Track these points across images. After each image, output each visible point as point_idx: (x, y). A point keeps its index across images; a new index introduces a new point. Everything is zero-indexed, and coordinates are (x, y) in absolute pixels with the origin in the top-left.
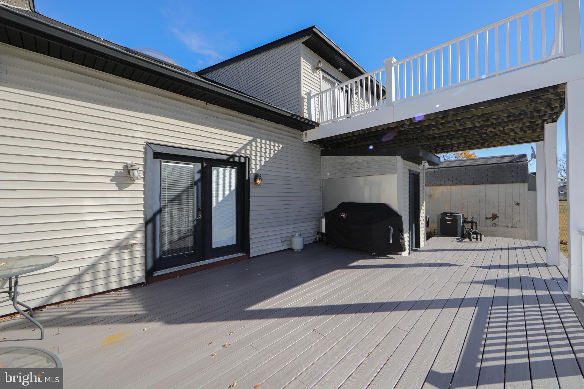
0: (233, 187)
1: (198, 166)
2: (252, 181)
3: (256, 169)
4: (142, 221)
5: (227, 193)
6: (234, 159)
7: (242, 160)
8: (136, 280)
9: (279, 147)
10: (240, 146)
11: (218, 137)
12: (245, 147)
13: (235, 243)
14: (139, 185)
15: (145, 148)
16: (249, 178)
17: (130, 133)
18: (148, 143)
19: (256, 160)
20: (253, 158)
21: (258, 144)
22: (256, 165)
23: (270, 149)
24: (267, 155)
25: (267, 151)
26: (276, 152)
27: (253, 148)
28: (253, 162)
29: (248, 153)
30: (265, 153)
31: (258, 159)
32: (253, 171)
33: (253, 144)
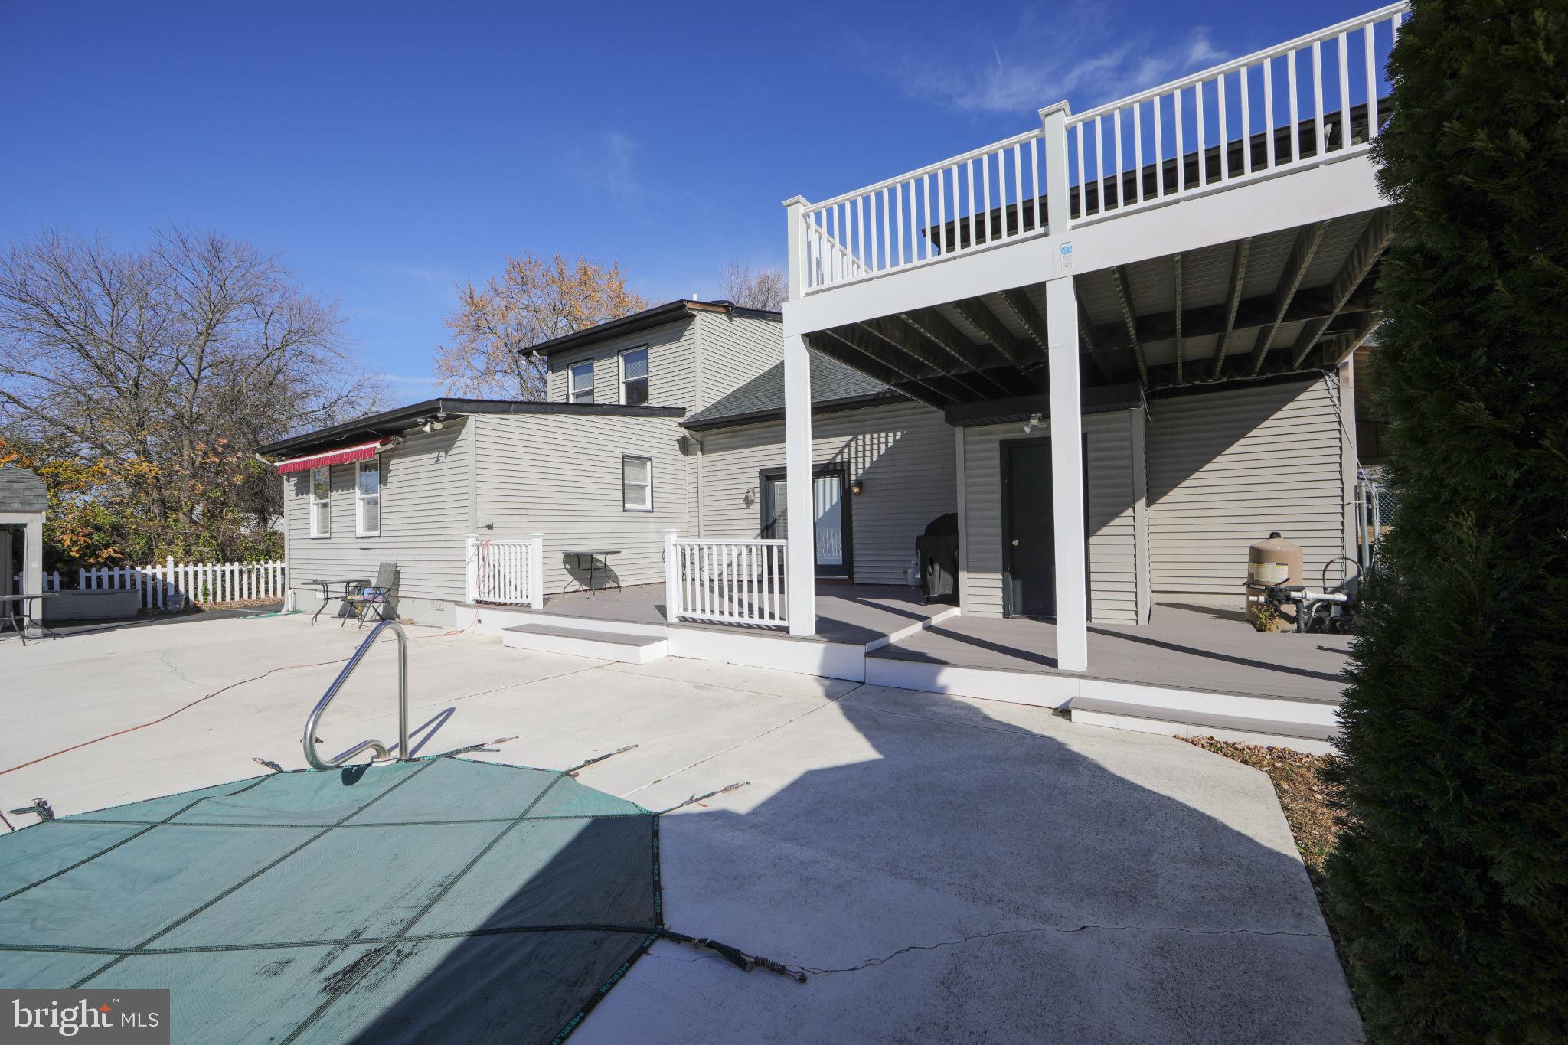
2: (852, 491)
3: (858, 473)
5: (828, 507)
6: (828, 468)
7: (841, 467)
9: (895, 436)
10: (837, 451)
12: (841, 452)
13: (841, 563)
14: (757, 505)
16: (850, 487)
17: (751, 465)
18: (762, 470)
19: (857, 463)
20: (853, 461)
21: (860, 443)
22: (857, 469)
23: (879, 443)
24: (875, 453)
25: (875, 447)
26: (890, 445)
27: (853, 449)
28: (853, 466)
29: (846, 456)
30: (872, 450)
31: (860, 460)
32: (853, 478)
33: (853, 444)
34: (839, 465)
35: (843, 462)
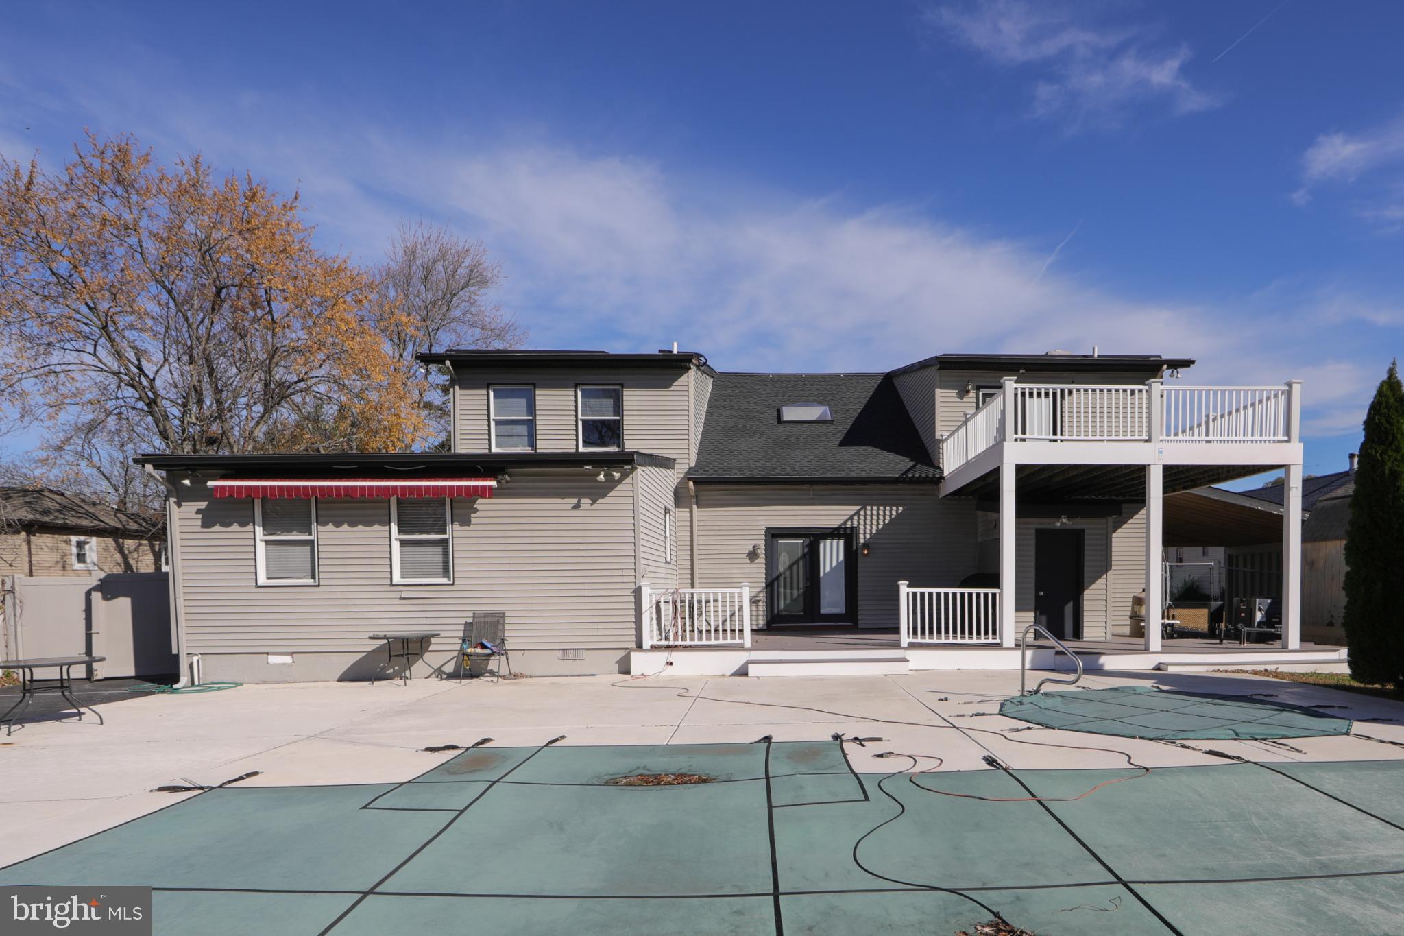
0: (841, 558)
1: (807, 541)
2: (859, 551)
3: (865, 538)
4: (764, 585)
5: (834, 564)
6: (839, 532)
7: (848, 531)
8: (760, 626)
9: (898, 509)
10: (846, 518)
11: (823, 513)
12: (851, 518)
13: (843, 612)
14: (762, 559)
15: (766, 532)
16: (857, 548)
17: (756, 523)
18: (768, 528)
19: (865, 529)
20: (862, 527)
21: (868, 512)
22: (865, 534)
23: (885, 514)
24: (881, 522)
25: (881, 517)
26: (893, 517)
27: (862, 517)
28: (862, 531)
29: (855, 523)
30: (878, 519)
31: (868, 527)
32: (862, 541)
33: (862, 512)
34: (848, 529)
35: (852, 528)
